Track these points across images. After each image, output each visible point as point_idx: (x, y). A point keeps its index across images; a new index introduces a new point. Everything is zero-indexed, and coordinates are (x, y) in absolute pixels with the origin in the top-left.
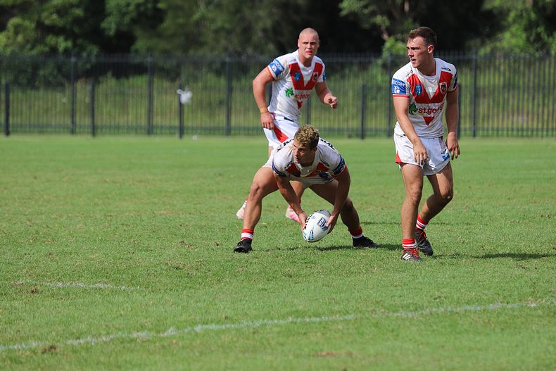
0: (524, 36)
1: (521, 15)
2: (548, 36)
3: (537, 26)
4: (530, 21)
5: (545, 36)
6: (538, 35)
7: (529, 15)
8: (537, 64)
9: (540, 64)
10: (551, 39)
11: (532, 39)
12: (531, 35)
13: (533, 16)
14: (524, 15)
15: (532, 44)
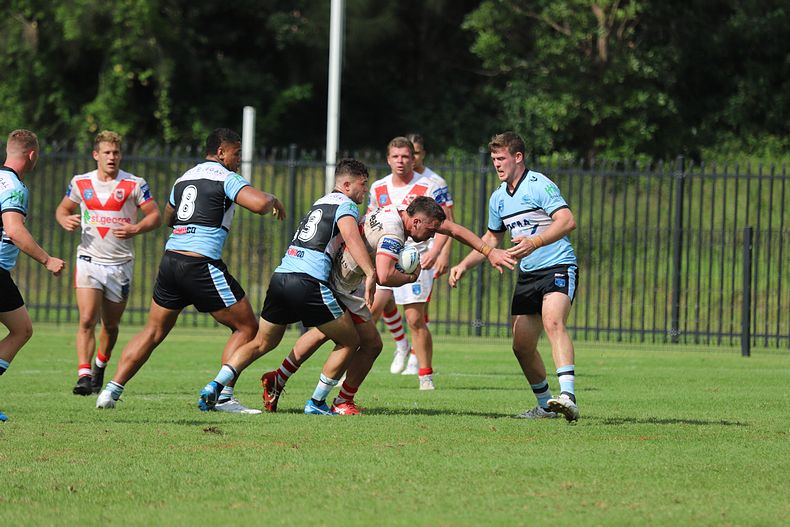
0: (20, 109)
1: (14, 65)
2: (72, 114)
3: (49, 91)
4: (32, 78)
5: (63, 112)
6: (50, 108)
7: (30, 66)
8: (49, 168)
9: (55, 169)
10: (76, 119)
11: (37, 116)
12: (34, 109)
13: (39, 69)
14: (20, 63)
15: (38, 127)
